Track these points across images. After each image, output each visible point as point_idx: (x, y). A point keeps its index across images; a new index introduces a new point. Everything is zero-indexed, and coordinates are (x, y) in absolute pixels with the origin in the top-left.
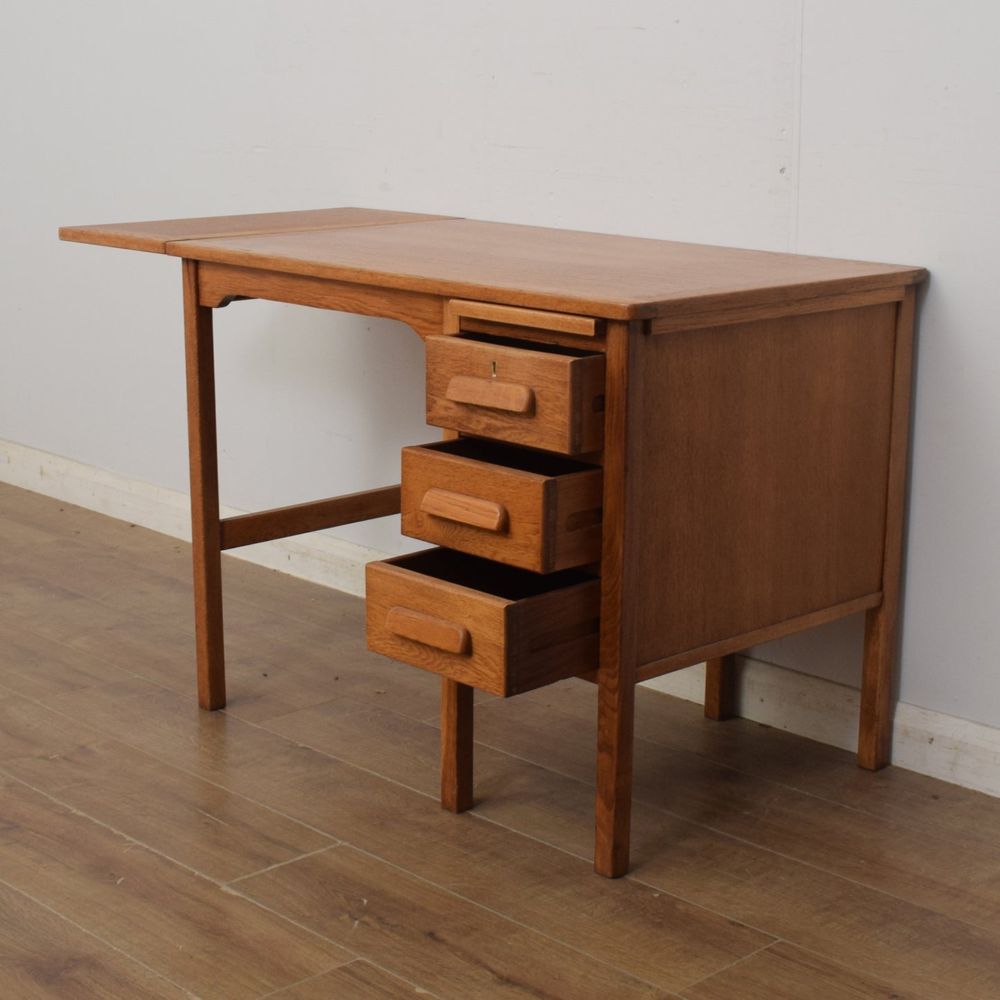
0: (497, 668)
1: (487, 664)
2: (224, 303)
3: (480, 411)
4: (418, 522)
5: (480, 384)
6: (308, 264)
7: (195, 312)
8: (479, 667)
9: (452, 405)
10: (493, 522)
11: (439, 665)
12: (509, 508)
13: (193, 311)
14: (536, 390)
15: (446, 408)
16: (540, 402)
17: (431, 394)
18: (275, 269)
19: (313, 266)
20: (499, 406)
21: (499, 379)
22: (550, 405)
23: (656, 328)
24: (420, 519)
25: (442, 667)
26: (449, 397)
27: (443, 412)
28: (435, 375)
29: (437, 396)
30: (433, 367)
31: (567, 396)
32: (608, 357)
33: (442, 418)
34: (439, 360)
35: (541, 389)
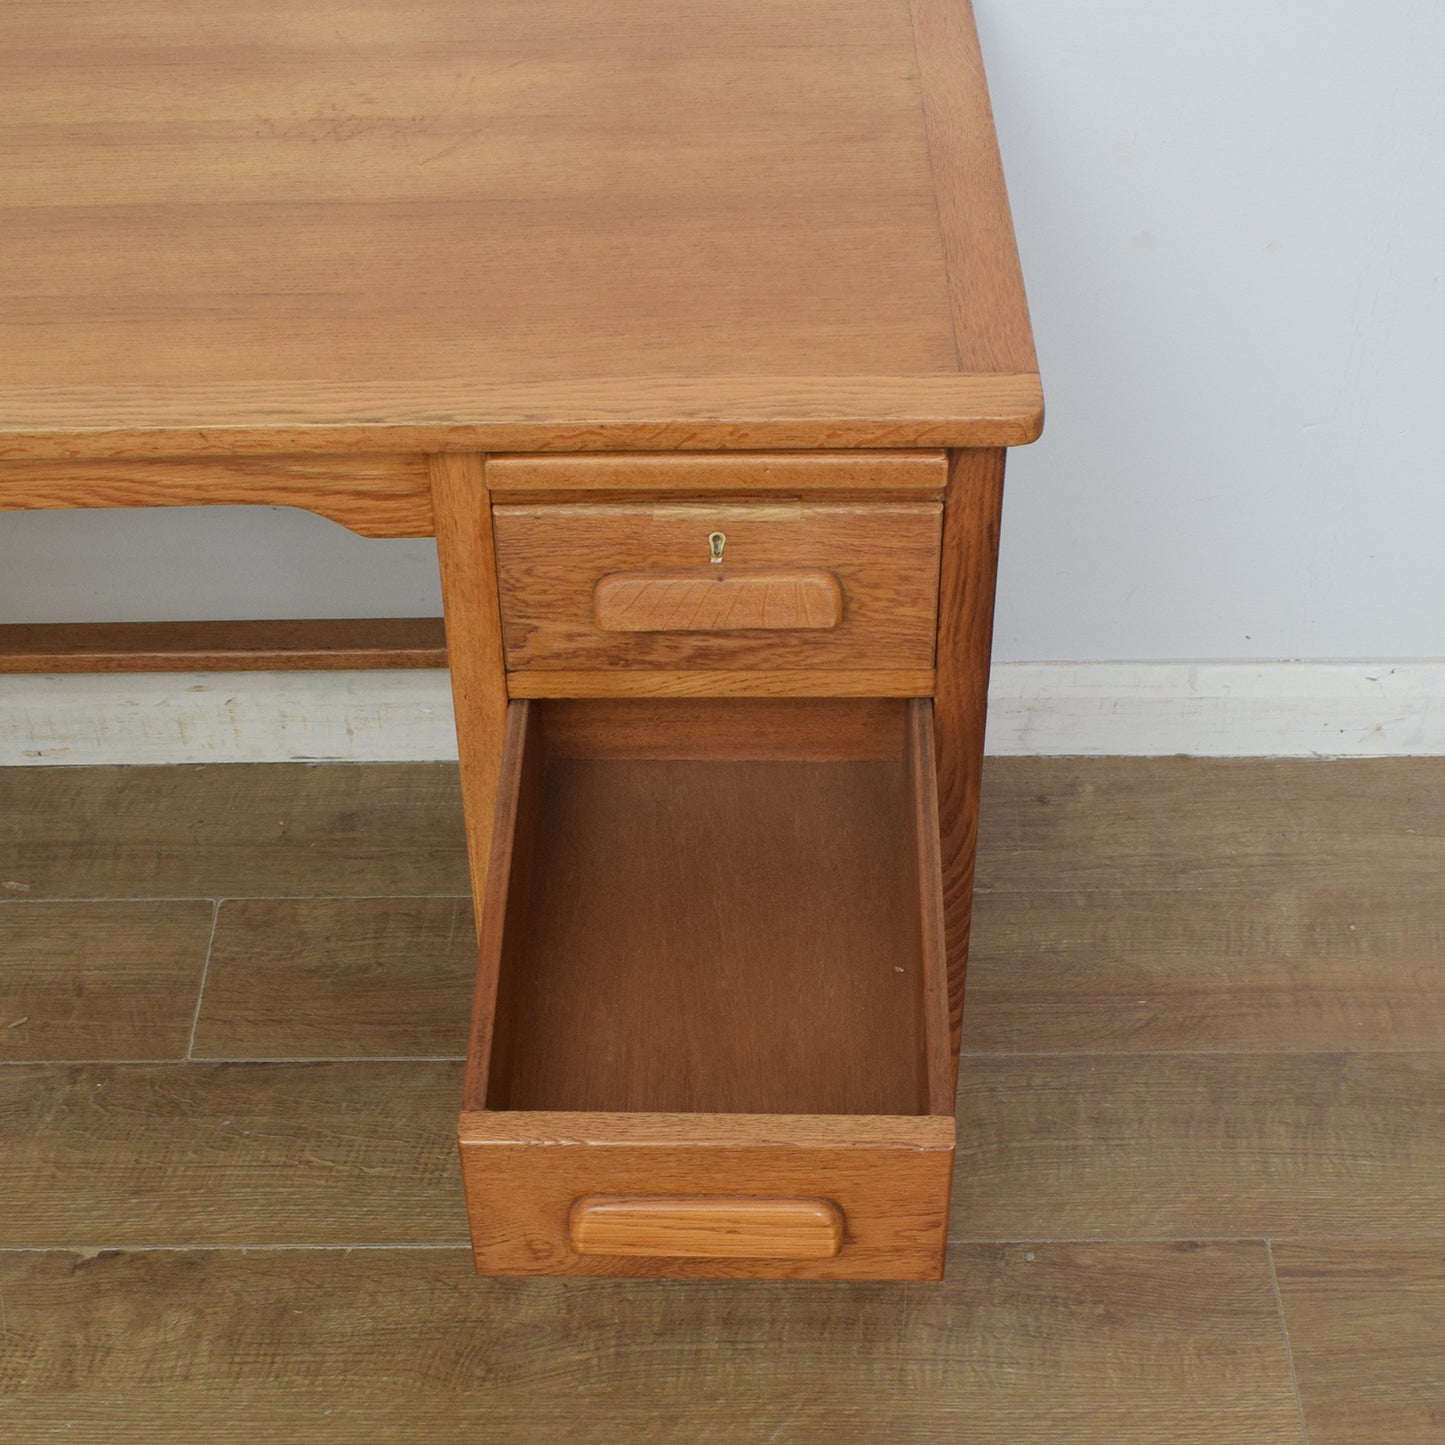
14: (842, 572)
15: (572, 636)
17: (515, 617)
27: (560, 645)
28: (530, 580)
29: (539, 618)
30: (524, 566)
31: (932, 572)
32: (950, 511)
33: (558, 656)
34: (542, 551)
35: (858, 568)
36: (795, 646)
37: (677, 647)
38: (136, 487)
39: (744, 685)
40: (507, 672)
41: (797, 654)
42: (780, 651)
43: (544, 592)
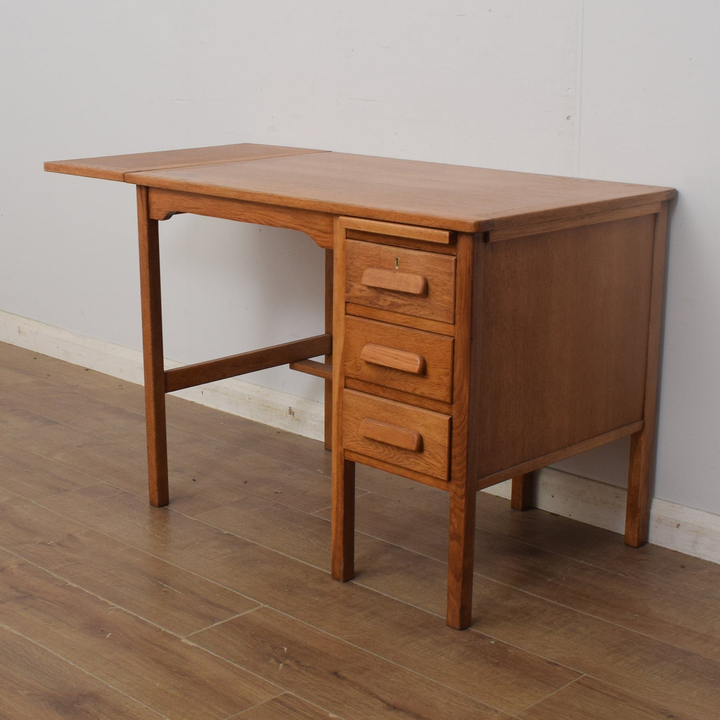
0: (442, 461)
1: (434, 458)
2: (168, 217)
3: (387, 293)
4: (357, 367)
5: (387, 274)
6: (233, 191)
7: (146, 223)
8: (427, 460)
9: (365, 288)
10: (415, 367)
11: (397, 459)
12: (427, 358)
13: (145, 223)
14: (429, 278)
15: (361, 291)
16: (432, 287)
17: (349, 280)
18: (207, 193)
19: (235, 191)
20: (401, 290)
21: (400, 270)
22: (439, 289)
23: (493, 238)
24: (360, 365)
25: (400, 460)
26: (364, 282)
27: (358, 294)
28: (352, 267)
29: (353, 282)
30: (351, 261)
31: (452, 283)
32: (458, 259)
33: (357, 298)
34: (355, 256)
35: (432, 277)
36: (415, 306)
37: (386, 300)
38: (271, 219)
39: (405, 321)
40: (346, 303)
41: (416, 309)
42: (412, 307)
43: (355, 272)
